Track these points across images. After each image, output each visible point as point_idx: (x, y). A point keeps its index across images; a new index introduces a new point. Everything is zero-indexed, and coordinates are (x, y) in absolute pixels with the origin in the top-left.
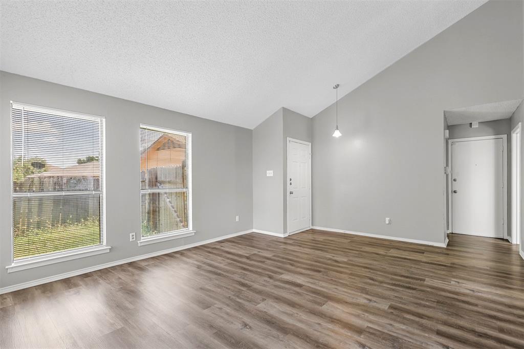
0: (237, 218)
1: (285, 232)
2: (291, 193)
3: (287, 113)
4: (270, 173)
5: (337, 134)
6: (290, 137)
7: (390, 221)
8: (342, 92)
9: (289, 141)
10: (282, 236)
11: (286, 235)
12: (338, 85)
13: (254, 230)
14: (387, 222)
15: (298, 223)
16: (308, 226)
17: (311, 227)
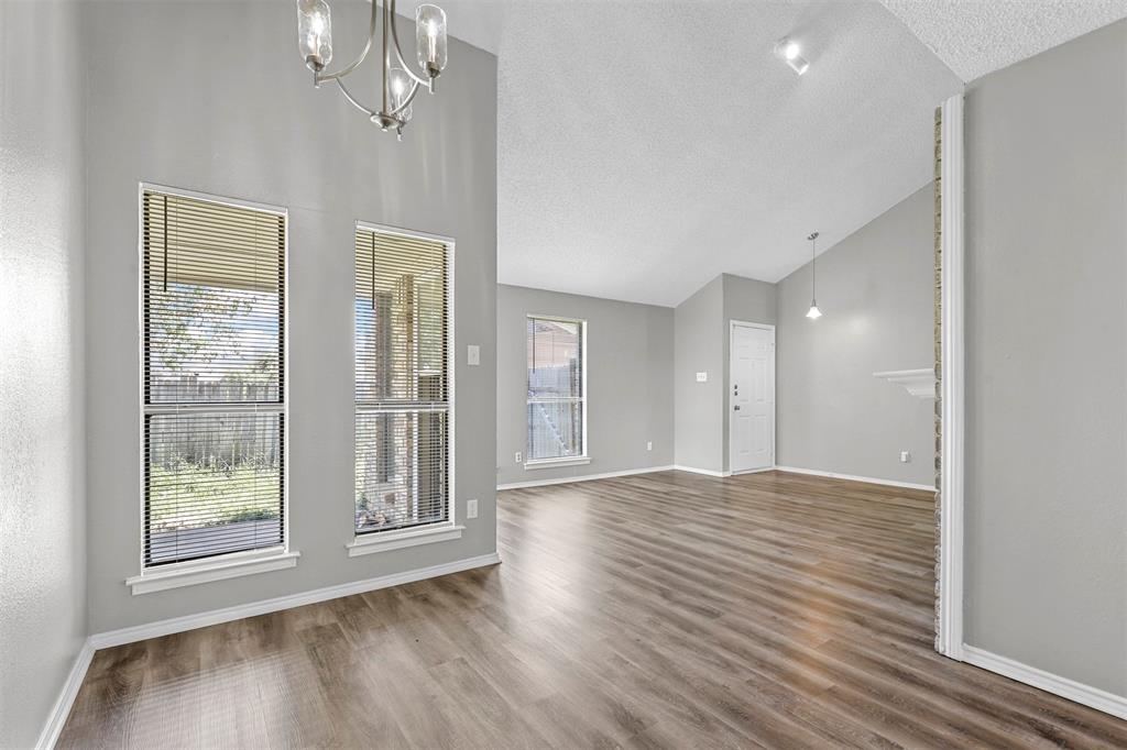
0: (650, 444)
1: (725, 468)
2: (737, 408)
3: (729, 280)
4: (702, 377)
5: (814, 313)
6: (734, 319)
7: (908, 457)
8: (822, 245)
9: (734, 325)
10: (721, 475)
11: (728, 474)
12: (816, 234)
13: (676, 467)
14: (904, 459)
15: (751, 457)
16: (768, 464)
17: (774, 467)
